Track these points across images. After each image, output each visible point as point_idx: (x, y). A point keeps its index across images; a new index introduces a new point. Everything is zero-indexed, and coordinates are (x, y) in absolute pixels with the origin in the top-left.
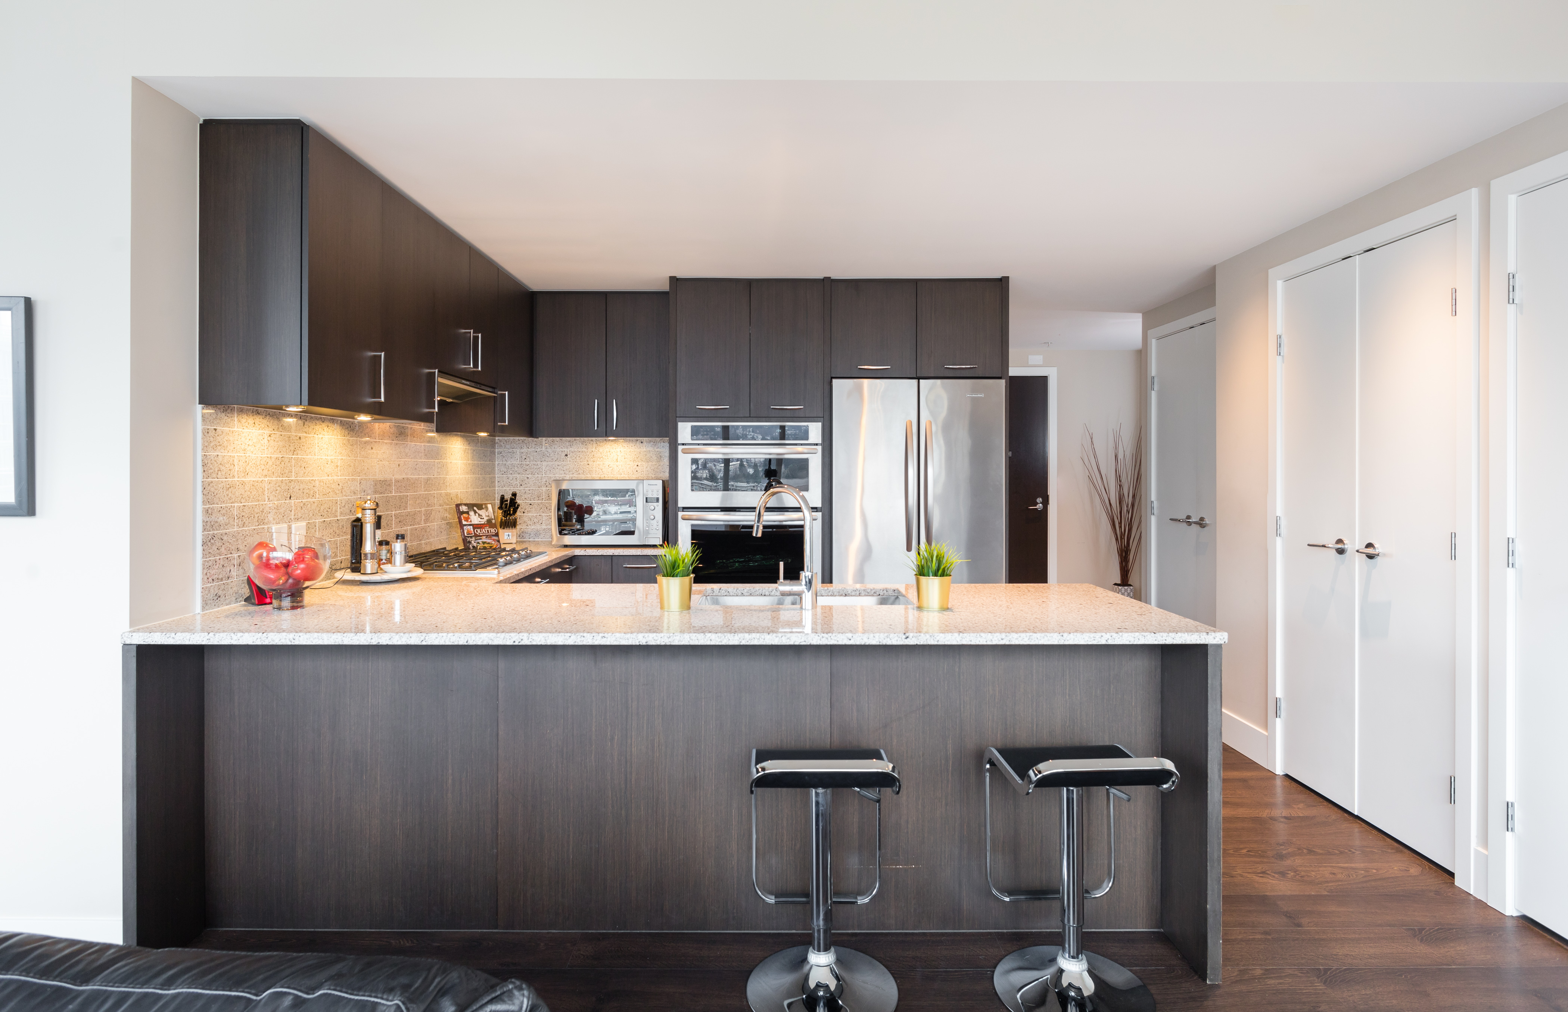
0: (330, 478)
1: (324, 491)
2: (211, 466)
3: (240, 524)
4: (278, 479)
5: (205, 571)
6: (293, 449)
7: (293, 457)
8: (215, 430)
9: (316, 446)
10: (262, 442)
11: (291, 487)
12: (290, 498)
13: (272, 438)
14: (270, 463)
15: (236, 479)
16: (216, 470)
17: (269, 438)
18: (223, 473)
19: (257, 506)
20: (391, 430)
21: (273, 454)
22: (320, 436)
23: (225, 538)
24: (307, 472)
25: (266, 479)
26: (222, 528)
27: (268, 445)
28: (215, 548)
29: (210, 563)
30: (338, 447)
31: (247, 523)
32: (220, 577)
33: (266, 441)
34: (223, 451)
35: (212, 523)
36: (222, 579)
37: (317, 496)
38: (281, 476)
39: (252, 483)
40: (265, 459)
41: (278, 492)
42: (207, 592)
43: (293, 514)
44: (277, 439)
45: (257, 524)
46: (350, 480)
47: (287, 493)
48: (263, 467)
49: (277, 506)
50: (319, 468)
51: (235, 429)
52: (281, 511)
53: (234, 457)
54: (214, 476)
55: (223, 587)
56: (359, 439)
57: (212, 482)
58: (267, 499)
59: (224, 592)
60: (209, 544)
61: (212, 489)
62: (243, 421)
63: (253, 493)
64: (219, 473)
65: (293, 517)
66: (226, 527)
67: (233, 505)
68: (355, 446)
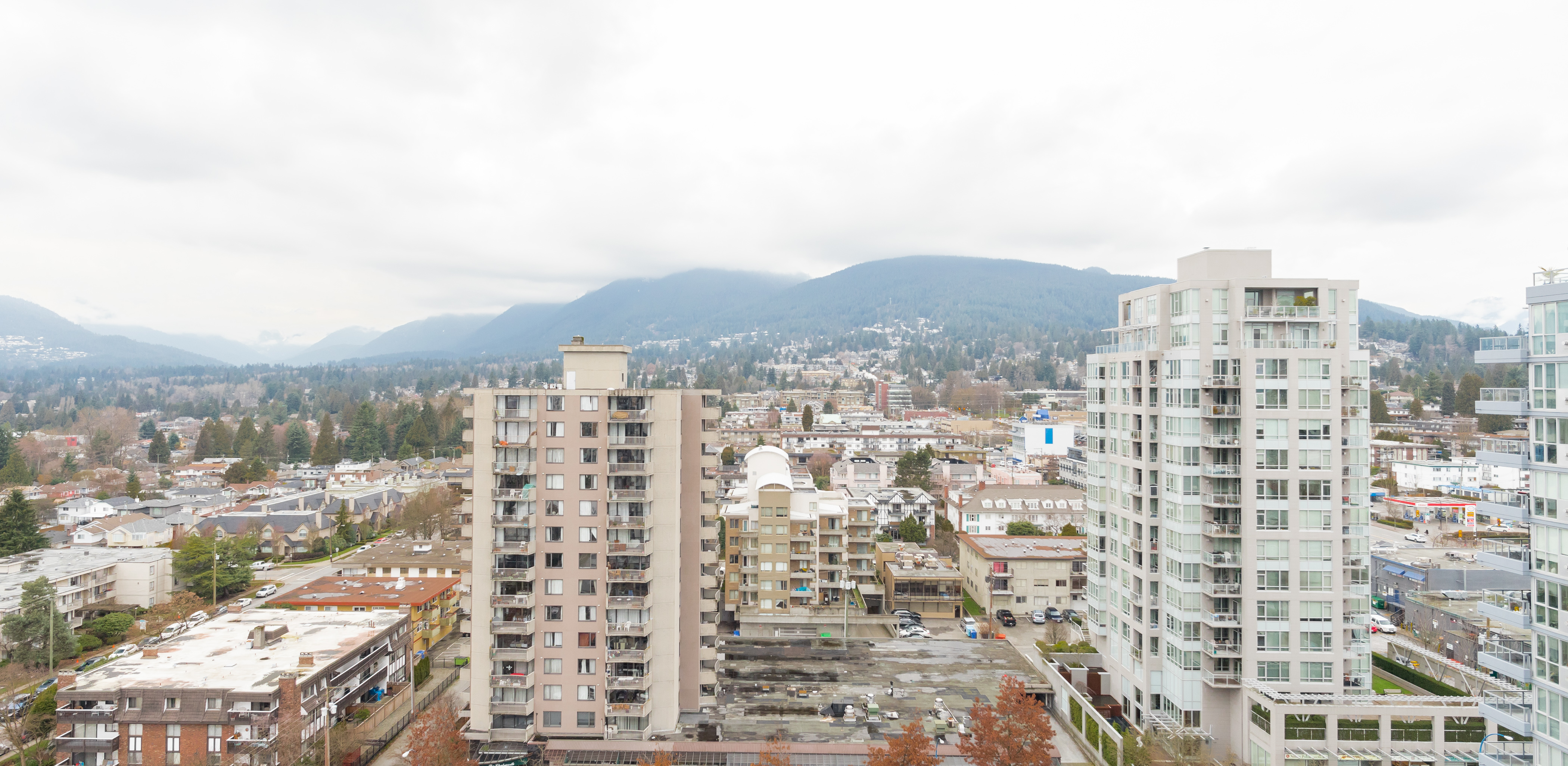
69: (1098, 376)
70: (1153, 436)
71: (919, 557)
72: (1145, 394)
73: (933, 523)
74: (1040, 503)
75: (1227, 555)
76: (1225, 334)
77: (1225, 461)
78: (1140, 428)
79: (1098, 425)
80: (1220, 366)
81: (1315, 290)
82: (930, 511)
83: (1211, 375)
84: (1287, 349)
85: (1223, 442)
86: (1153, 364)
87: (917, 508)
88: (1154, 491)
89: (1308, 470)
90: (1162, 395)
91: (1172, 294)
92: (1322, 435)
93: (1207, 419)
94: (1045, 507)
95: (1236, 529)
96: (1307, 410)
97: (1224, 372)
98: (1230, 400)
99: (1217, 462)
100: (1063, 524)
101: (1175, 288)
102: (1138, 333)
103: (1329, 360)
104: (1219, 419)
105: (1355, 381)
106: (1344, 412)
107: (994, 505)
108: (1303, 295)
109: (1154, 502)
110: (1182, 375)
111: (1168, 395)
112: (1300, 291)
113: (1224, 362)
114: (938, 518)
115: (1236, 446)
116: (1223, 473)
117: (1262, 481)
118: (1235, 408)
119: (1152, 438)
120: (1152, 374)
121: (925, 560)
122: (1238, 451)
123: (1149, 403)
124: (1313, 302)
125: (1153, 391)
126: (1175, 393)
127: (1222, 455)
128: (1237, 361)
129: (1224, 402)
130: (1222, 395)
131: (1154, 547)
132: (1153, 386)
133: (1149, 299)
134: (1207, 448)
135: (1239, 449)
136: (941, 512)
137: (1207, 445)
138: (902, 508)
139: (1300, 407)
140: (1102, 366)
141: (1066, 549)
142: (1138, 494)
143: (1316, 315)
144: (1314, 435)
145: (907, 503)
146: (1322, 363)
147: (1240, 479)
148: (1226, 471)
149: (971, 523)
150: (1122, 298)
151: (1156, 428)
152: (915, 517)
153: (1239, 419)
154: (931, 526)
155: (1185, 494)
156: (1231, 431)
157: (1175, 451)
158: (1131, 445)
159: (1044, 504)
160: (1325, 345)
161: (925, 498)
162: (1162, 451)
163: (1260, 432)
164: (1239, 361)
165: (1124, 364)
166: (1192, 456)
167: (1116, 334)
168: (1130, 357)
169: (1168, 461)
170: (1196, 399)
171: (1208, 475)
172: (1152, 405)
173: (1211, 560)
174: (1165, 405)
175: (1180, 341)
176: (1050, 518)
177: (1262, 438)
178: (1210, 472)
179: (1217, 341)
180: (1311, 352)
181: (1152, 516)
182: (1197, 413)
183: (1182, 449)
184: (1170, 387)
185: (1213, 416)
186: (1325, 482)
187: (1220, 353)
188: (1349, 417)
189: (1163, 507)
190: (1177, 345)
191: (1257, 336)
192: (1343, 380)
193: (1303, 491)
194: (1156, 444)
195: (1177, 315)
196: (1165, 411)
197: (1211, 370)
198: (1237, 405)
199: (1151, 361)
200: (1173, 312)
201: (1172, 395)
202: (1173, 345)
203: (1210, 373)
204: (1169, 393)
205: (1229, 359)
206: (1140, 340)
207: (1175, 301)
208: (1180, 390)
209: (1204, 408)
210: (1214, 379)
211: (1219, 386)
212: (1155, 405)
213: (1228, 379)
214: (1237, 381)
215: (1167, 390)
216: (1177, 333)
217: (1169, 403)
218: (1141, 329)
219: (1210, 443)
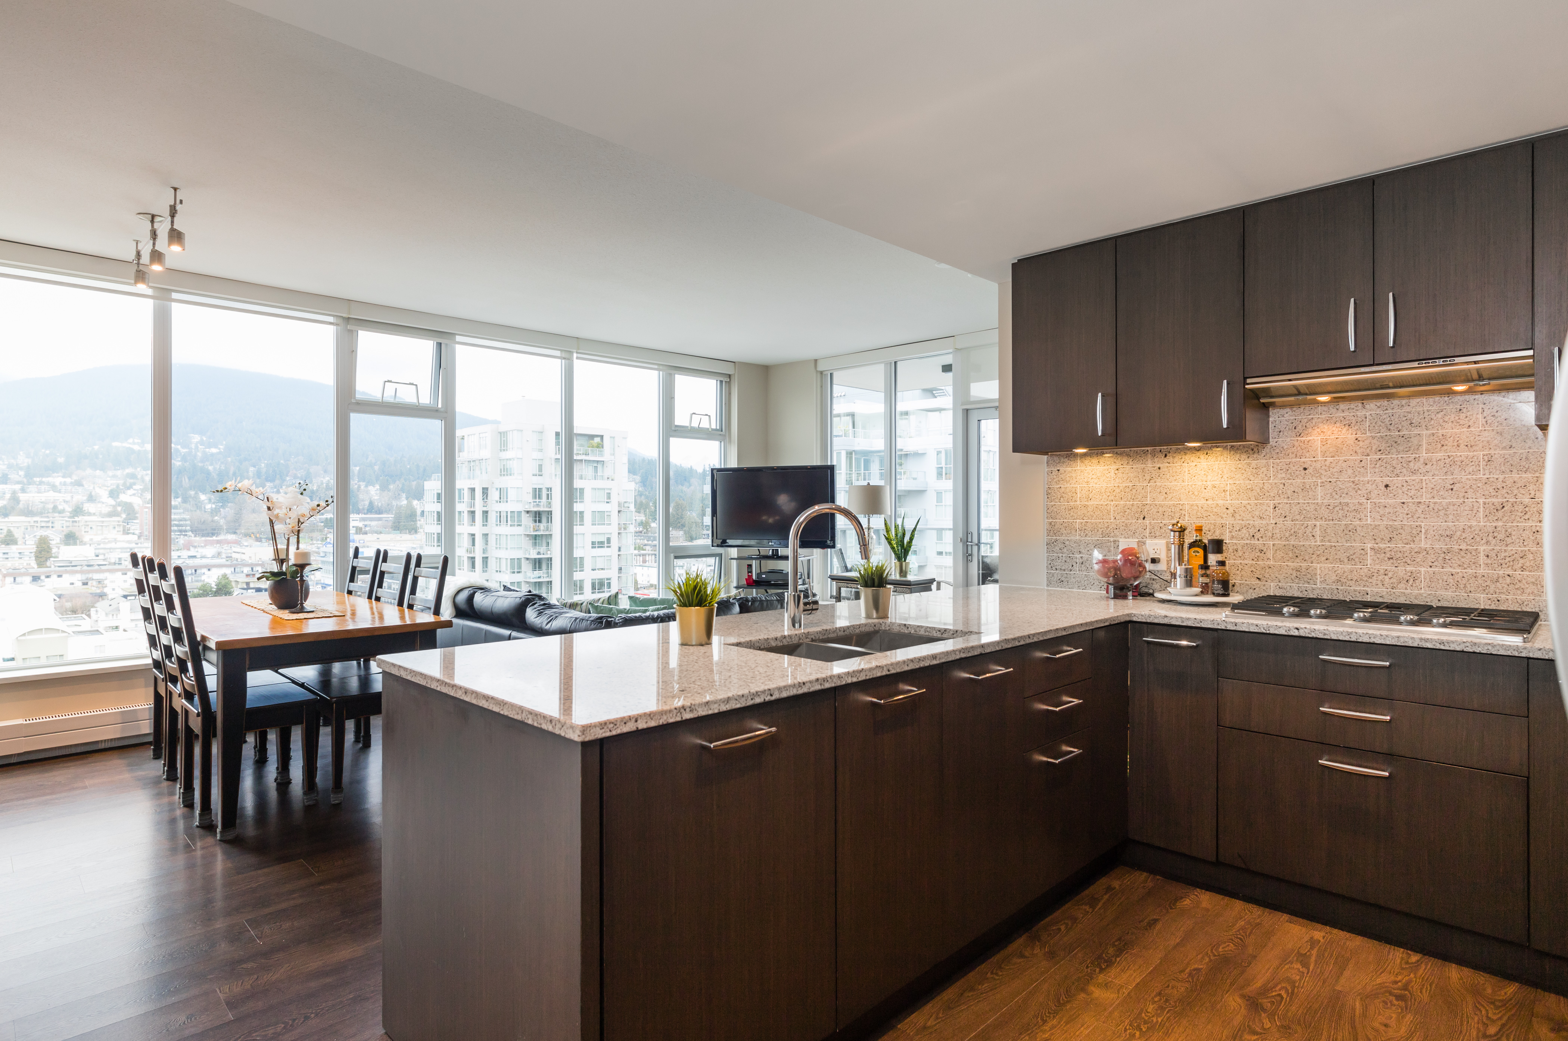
0: (1210, 502)
1: (1199, 514)
2: (1054, 495)
3: (1082, 534)
4: (1128, 503)
5: (1049, 562)
6: (1148, 478)
7: (1149, 484)
8: (1059, 470)
9: (1186, 474)
10: (1108, 475)
11: (1146, 510)
12: (1144, 518)
13: (1120, 471)
14: (1118, 490)
15: (1078, 503)
16: (1059, 497)
17: (1116, 472)
18: (1066, 499)
19: (1102, 523)
20: (1361, 443)
21: (1121, 483)
22: (1194, 464)
23: (1067, 543)
24: (1170, 497)
25: (1112, 503)
26: (1064, 535)
27: (1115, 477)
28: (1057, 548)
29: (1054, 558)
30: (1225, 472)
31: (1090, 534)
32: (1063, 568)
33: (1112, 474)
34: (1065, 484)
35: (1055, 532)
36: (1064, 570)
37: (1187, 518)
38: (1132, 500)
39: (1095, 506)
40: (1111, 488)
41: (1126, 513)
42: (1051, 576)
43: (1148, 532)
44: (1127, 472)
45: (1101, 536)
46: (1253, 504)
47: (1139, 514)
48: (1109, 494)
49: (1126, 524)
50: (1190, 493)
51: (1078, 468)
52: (1131, 528)
53: (1077, 487)
54: (1057, 501)
55: (1066, 575)
56: (1271, 461)
57: (1055, 505)
58: (1112, 518)
59: (1067, 579)
60: (1052, 545)
61: (1055, 510)
62: (1086, 462)
63: (1096, 513)
64: (1062, 499)
65: (1147, 535)
66: (1068, 535)
67: (1075, 521)
68: (1264, 469)
69: (436, 500)
70: (484, 551)
72: (479, 516)
76: (540, 466)
77: (540, 568)
78: (474, 545)
79: (436, 544)
80: (537, 493)
81: (602, 437)
83: (531, 500)
84: (583, 480)
85: (539, 553)
86: (485, 491)
89: (597, 571)
90: (492, 517)
91: (501, 433)
92: (606, 545)
93: (528, 535)
96: (597, 526)
97: (540, 498)
98: (544, 519)
99: (534, 569)
101: (502, 428)
102: (472, 464)
103: (611, 489)
104: (536, 535)
105: (626, 505)
106: (620, 529)
108: (593, 440)
110: (509, 500)
111: (497, 516)
112: (592, 437)
113: (540, 490)
115: (549, 556)
116: (539, 577)
118: (548, 526)
119: (484, 553)
120: (483, 499)
123: (481, 524)
124: (600, 446)
125: (485, 513)
126: (503, 515)
127: (537, 564)
128: (549, 489)
129: (540, 521)
130: (538, 516)
132: (485, 509)
133: (481, 435)
134: (527, 559)
135: (551, 558)
137: (527, 556)
139: (593, 524)
140: (438, 492)
143: (602, 455)
144: (601, 545)
146: (607, 491)
147: (551, 582)
148: (542, 576)
151: (487, 544)
153: (551, 535)
156: (544, 544)
157: (503, 562)
158: (466, 560)
160: (608, 478)
162: (492, 563)
164: (551, 489)
166: (516, 565)
168: (465, 485)
169: (497, 571)
170: (520, 521)
172: (483, 525)
174: (495, 525)
175: (505, 471)
178: (530, 578)
179: (535, 473)
180: (599, 484)
182: (520, 530)
183: (509, 560)
184: (499, 510)
185: (532, 533)
186: (607, 579)
187: (538, 482)
188: (622, 531)
190: (504, 475)
192: (619, 504)
193: (593, 588)
194: (487, 558)
195: (504, 450)
196: (494, 529)
197: (531, 495)
198: (550, 524)
199: (483, 488)
200: (501, 447)
201: (500, 517)
202: (501, 475)
203: (529, 498)
204: (498, 515)
205: (544, 487)
206: (473, 470)
207: (503, 439)
208: (507, 512)
209: (526, 526)
210: (532, 503)
211: (536, 509)
212: (486, 525)
213: (542, 504)
214: (549, 504)
215: (497, 512)
216: (504, 465)
217: (498, 523)
218: (473, 461)
219: (529, 554)
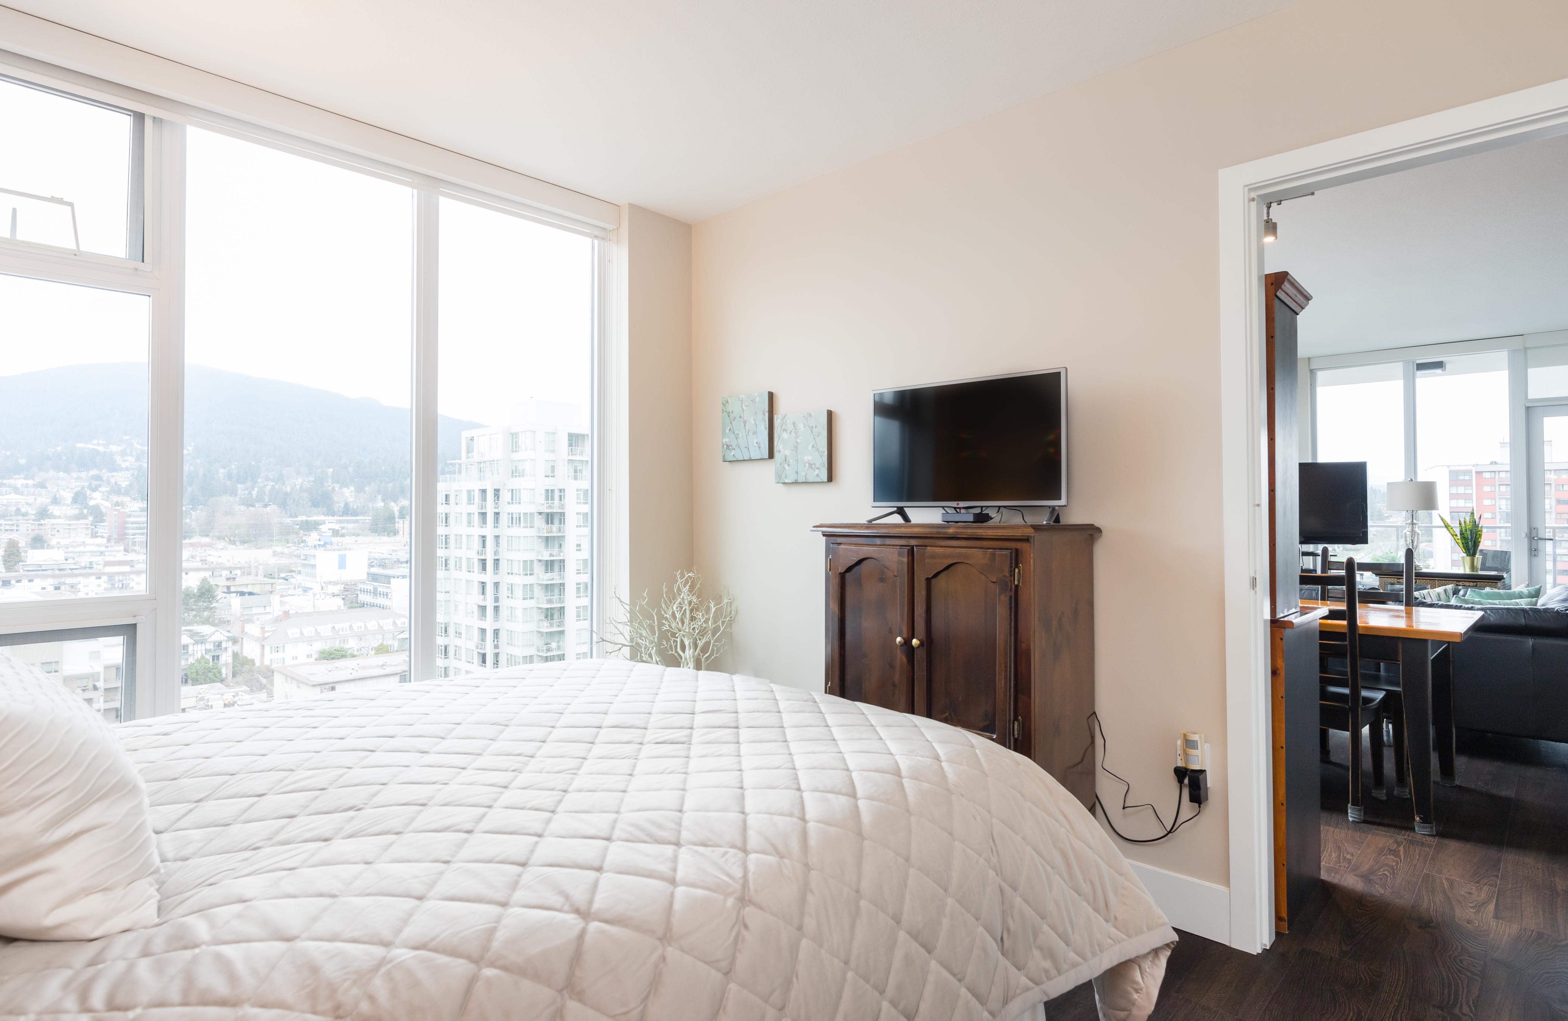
69: (444, 502)
70: (496, 553)
71: (228, 697)
72: (490, 518)
73: (230, 660)
74: (351, 627)
75: (554, 645)
76: (553, 467)
77: (552, 570)
78: (484, 546)
79: (444, 546)
80: (549, 494)
82: (226, 649)
83: (543, 502)
85: (551, 555)
86: (497, 492)
87: (210, 646)
88: (497, 599)
90: (504, 519)
91: (512, 434)
93: (540, 537)
94: (356, 630)
95: (561, 624)
97: (553, 499)
98: (556, 521)
99: (546, 571)
100: (376, 644)
101: (513, 430)
102: (481, 465)
104: (548, 537)
107: (302, 633)
109: (496, 608)
110: (522, 502)
111: (509, 518)
113: (553, 491)
114: (235, 656)
115: (561, 558)
116: (552, 579)
117: (580, 584)
118: (560, 528)
119: (494, 555)
120: (495, 501)
121: (236, 699)
122: (562, 562)
123: (492, 525)
125: (497, 515)
126: (516, 516)
127: (549, 565)
128: (562, 491)
129: (552, 523)
130: (549, 518)
131: (496, 647)
132: (497, 511)
134: (540, 561)
135: (564, 561)
136: (237, 648)
137: (540, 558)
138: (190, 649)
140: (447, 493)
141: (391, 665)
142: (483, 604)
145: (197, 642)
147: (564, 584)
148: (553, 578)
149: (275, 655)
150: (466, 434)
151: (498, 547)
152: (207, 657)
153: (564, 537)
154: (227, 664)
155: (524, 599)
156: (557, 545)
157: (515, 564)
158: (475, 562)
159: (355, 627)
161: (220, 635)
162: (503, 565)
163: (579, 545)
164: (564, 490)
165: (469, 492)
166: (528, 567)
167: (460, 465)
168: (476, 486)
169: (509, 573)
170: (532, 522)
171: (541, 582)
172: (495, 527)
173: (543, 651)
174: (507, 527)
175: (516, 473)
176: (361, 639)
177: (580, 550)
178: (543, 580)
179: (547, 474)
181: (494, 621)
182: (532, 532)
183: (522, 562)
184: (511, 511)
185: (544, 535)
187: (550, 483)
189: (504, 612)
190: (516, 476)
191: (575, 471)
194: (498, 560)
195: (516, 451)
196: (505, 531)
197: (543, 497)
198: (562, 525)
199: (495, 490)
200: (513, 448)
201: (512, 518)
202: (512, 476)
203: (542, 499)
204: (510, 516)
205: (556, 489)
206: (483, 471)
207: (514, 440)
208: (520, 514)
209: (539, 529)
210: (545, 505)
211: (549, 511)
212: (497, 527)
213: (555, 505)
214: (562, 506)
215: (509, 514)
216: (516, 466)
217: (510, 524)
218: (483, 462)
219: (542, 556)
